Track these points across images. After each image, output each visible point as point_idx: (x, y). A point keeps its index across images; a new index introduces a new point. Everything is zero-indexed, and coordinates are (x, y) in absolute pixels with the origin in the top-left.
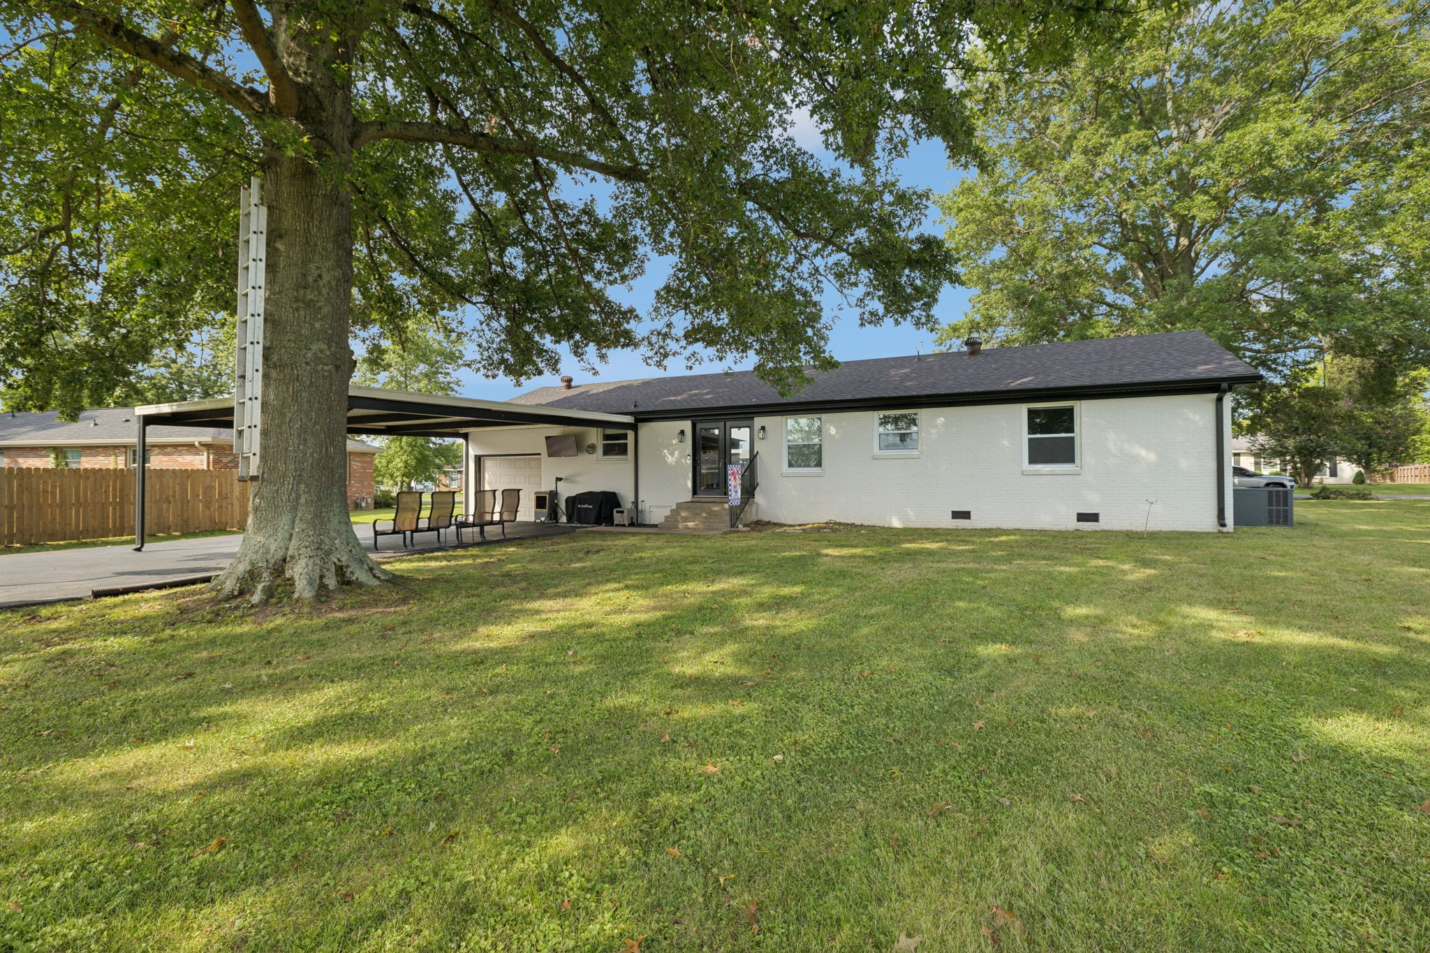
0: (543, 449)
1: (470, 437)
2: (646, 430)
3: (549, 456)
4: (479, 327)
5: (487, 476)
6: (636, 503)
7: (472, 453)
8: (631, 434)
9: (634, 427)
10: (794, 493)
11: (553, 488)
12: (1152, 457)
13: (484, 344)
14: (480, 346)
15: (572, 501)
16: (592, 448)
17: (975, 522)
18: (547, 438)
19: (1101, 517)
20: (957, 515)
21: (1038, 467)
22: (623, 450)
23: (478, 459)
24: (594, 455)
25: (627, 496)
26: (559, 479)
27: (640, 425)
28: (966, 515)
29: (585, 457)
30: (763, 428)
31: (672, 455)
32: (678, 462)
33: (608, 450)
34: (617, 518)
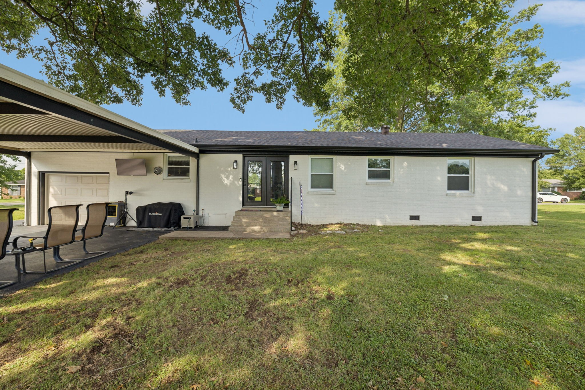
0: (113, 169)
1: (33, 156)
2: (206, 159)
3: (119, 174)
4: (48, 47)
5: (51, 190)
6: (197, 211)
7: (35, 170)
8: (193, 161)
9: (197, 156)
10: (316, 205)
11: (123, 200)
12: (505, 188)
13: (54, 68)
14: (48, 68)
15: (142, 211)
16: (158, 171)
17: (422, 222)
18: (116, 159)
19: (483, 218)
20: (412, 218)
21: (453, 192)
22: (185, 173)
23: (42, 176)
24: (161, 176)
25: (189, 207)
26: (127, 193)
27: (201, 155)
28: (417, 218)
29: (153, 176)
30: (296, 162)
31: (228, 178)
32: (232, 183)
33: (172, 172)
34: (184, 223)
